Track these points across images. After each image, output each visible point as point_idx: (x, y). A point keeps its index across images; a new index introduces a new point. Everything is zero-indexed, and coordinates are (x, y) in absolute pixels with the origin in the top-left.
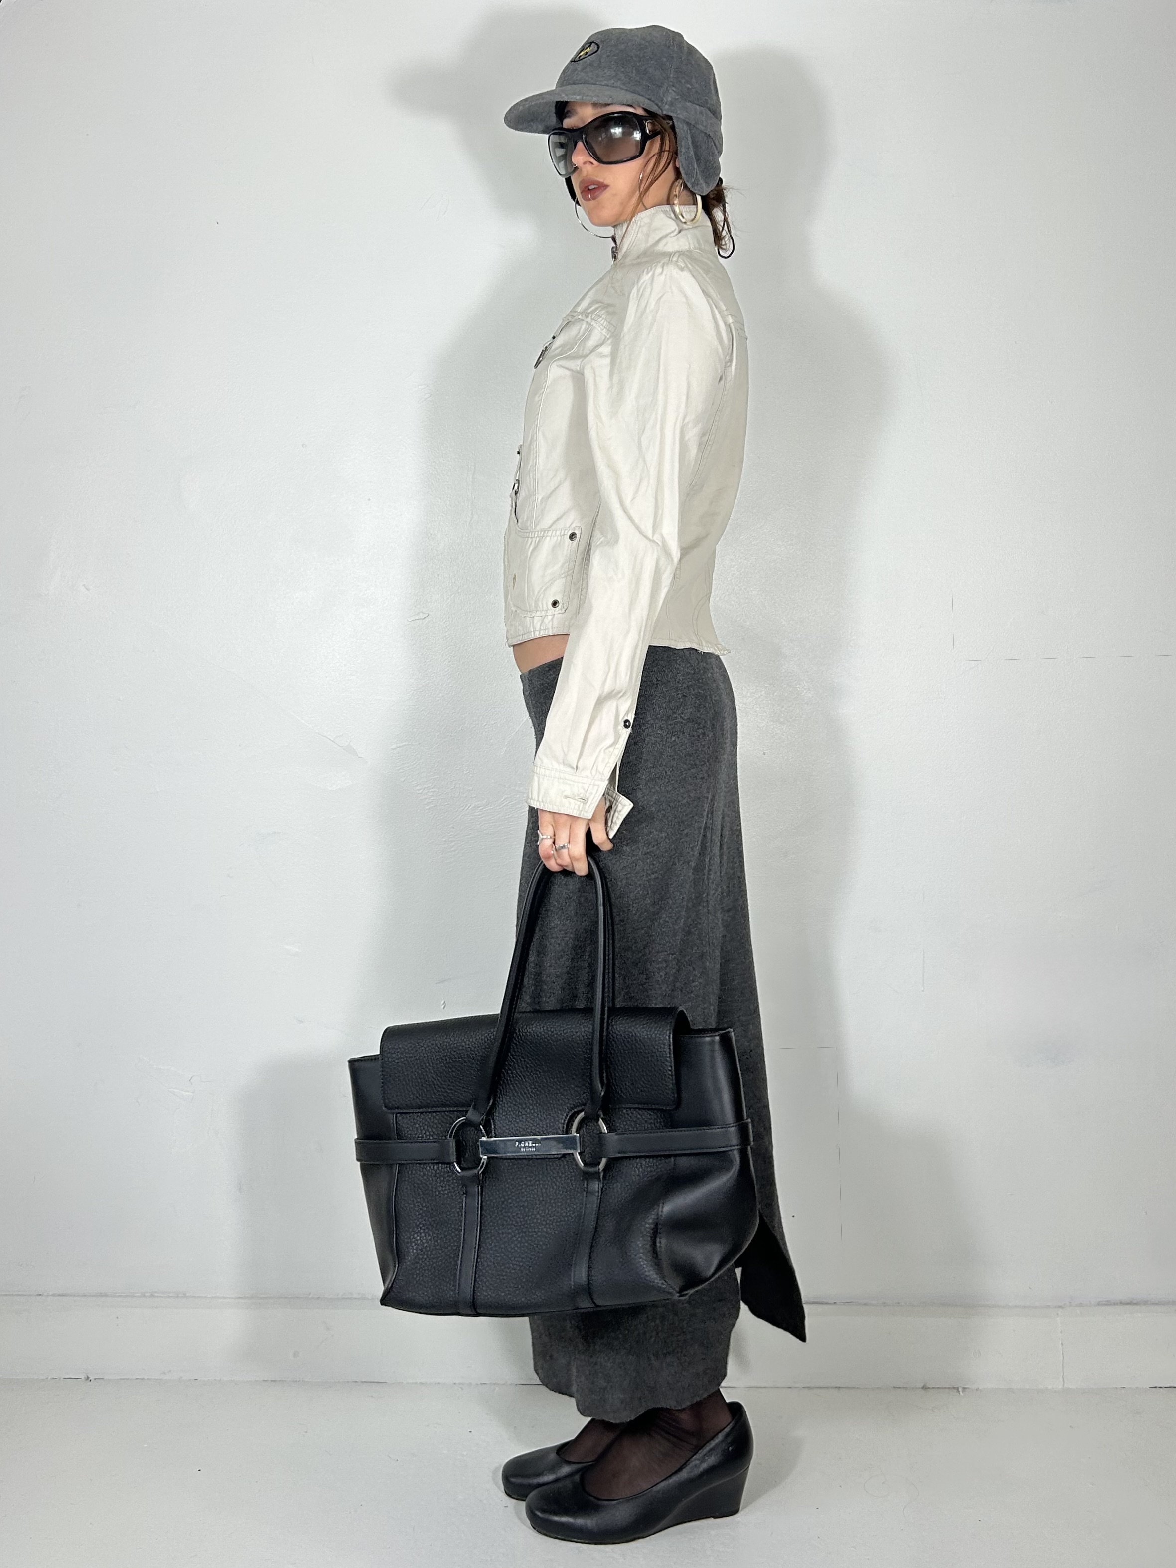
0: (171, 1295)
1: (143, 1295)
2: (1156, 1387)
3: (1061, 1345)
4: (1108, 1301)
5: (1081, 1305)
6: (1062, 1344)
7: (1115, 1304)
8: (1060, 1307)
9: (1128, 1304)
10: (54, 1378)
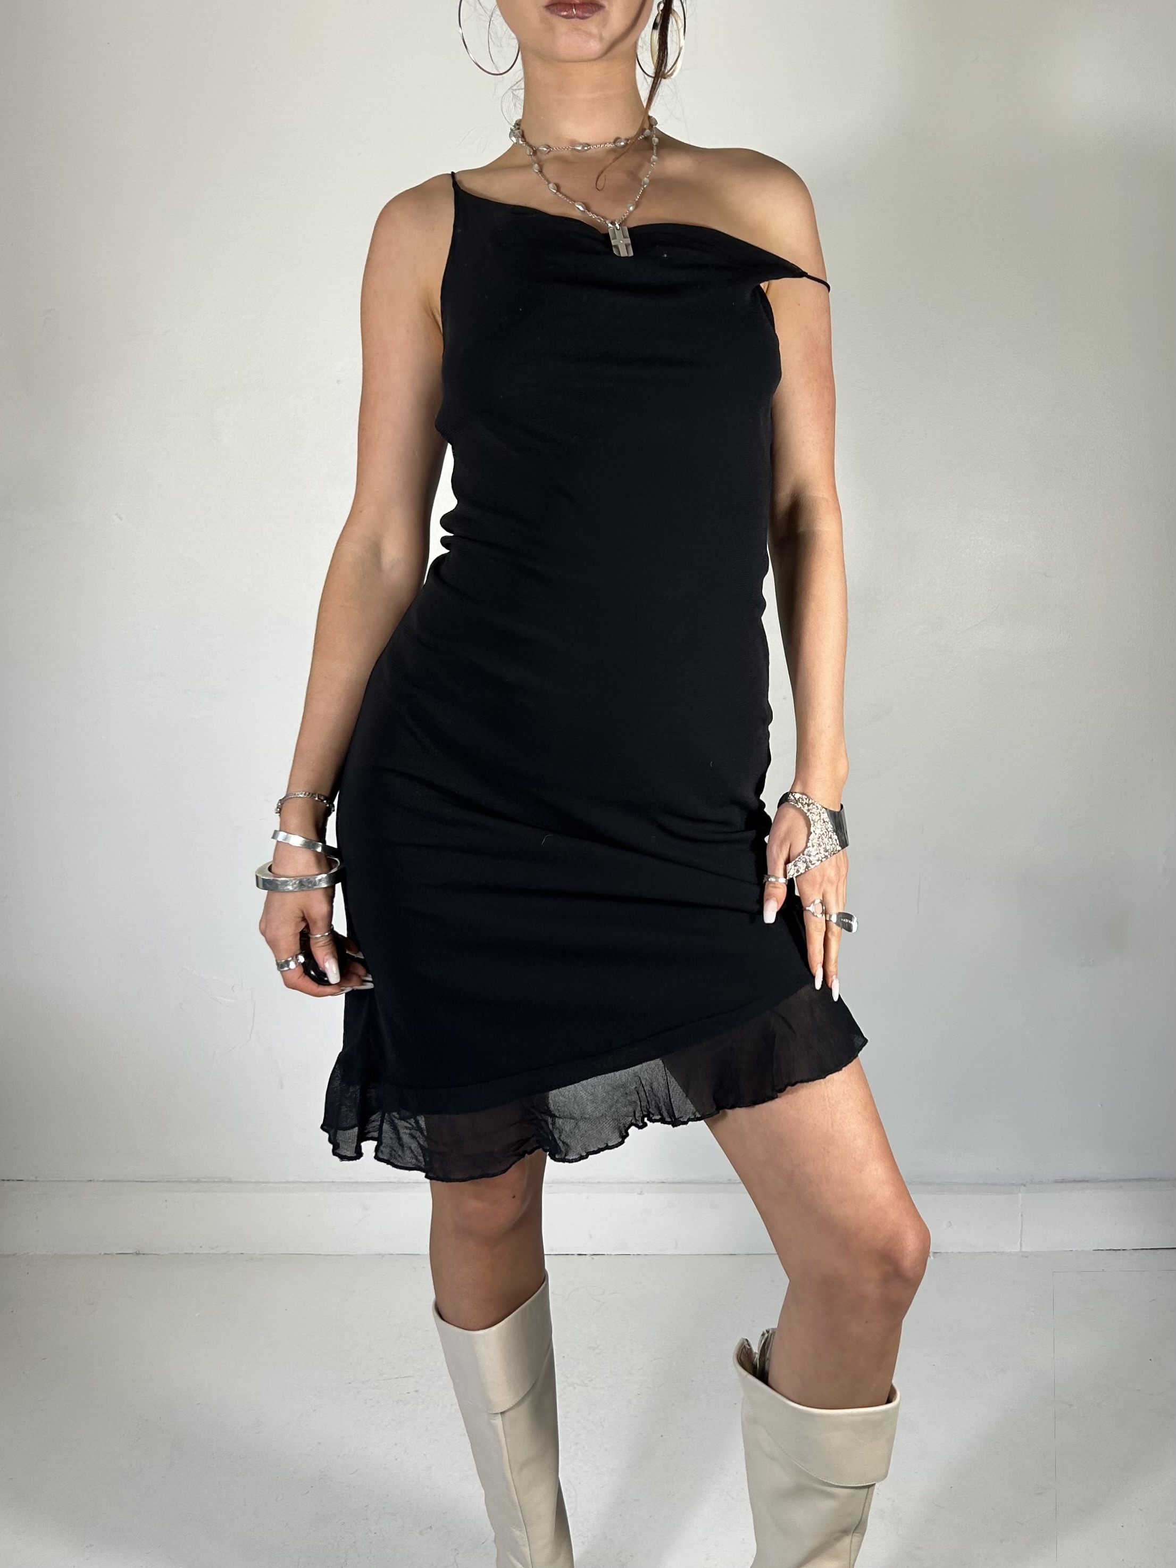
0: (217, 1180)
1: (190, 1181)
2: (1099, 1250)
3: (1020, 1217)
4: (1063, 1179)
5: (1041, 1183)
6: (1022, 1215)
7: (1070, 1182)
8: (1022, 1184)
9: (1080, 1181)
10: (105, 1254)
